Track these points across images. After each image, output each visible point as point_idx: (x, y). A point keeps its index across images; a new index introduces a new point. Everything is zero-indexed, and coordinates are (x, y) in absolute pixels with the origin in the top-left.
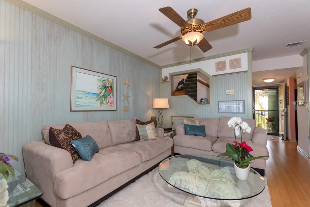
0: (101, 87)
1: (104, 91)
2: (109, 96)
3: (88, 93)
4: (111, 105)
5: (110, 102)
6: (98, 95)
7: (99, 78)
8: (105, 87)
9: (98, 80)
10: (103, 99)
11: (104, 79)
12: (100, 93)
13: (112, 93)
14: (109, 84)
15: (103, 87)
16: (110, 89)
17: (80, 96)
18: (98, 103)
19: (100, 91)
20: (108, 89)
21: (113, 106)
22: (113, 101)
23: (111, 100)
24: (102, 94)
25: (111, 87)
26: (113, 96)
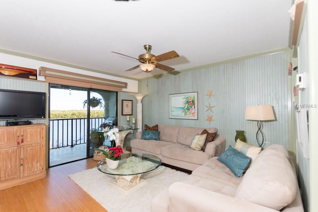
0: (185, 103)
1: (187, 105)
2: (192, 108)
3: (177, 108)
4: (193, 115)
5: (192, 113)
6: (183, 108)
7: (184, 97)
8: (188, 102)
9: (183, 98)
10: (187, 111)
11: (187, 96)
12: (185, 107)
13: (193, 106)
14: (191, 99)
15: (186, 103)
16: (192, 103)
17: (173, 110)
18: (183, 114)
19: (184, 106)
20: (190, 103)
21: (194, 116)
22: (195, 112)
23: (193, 111)
24: (186, 107)
25: (193, 101)
26: (195, 108)
